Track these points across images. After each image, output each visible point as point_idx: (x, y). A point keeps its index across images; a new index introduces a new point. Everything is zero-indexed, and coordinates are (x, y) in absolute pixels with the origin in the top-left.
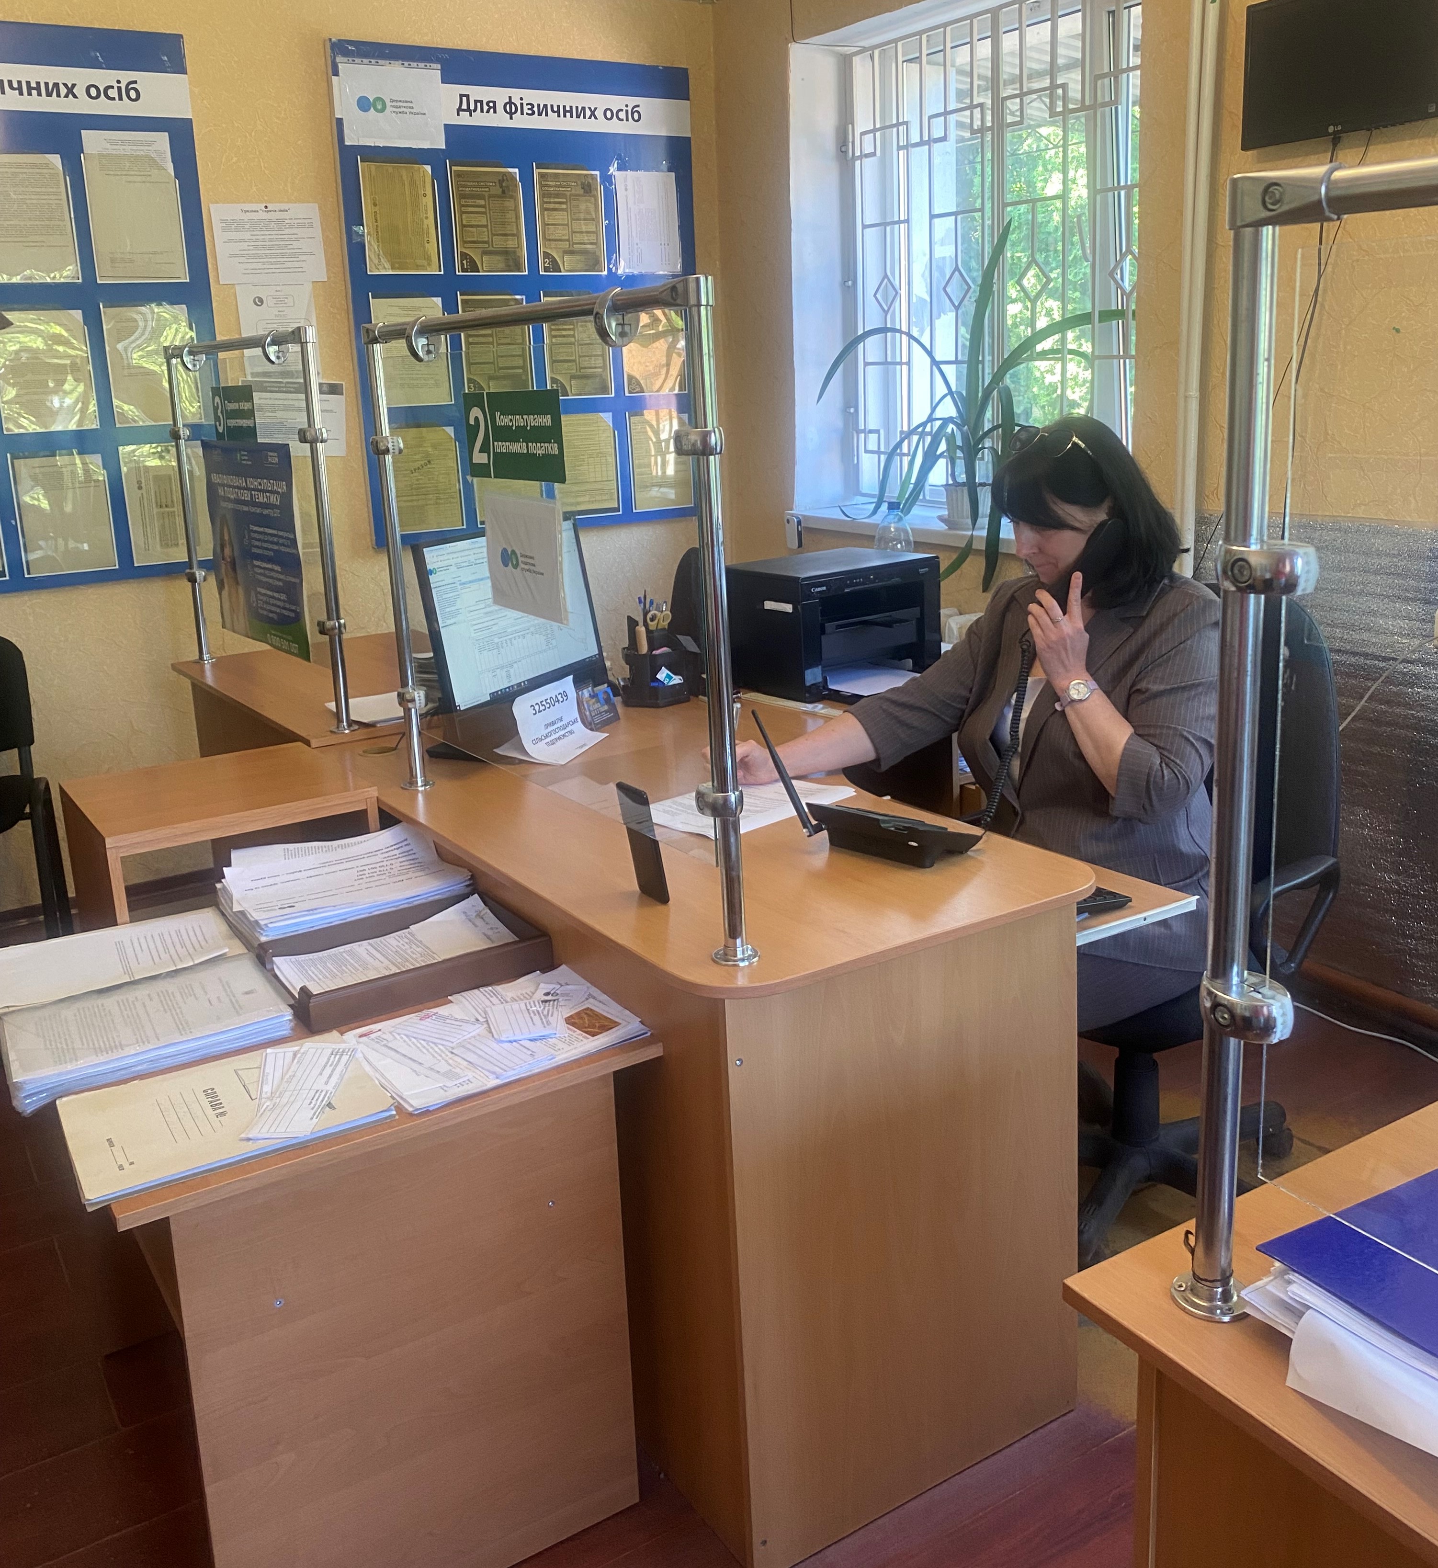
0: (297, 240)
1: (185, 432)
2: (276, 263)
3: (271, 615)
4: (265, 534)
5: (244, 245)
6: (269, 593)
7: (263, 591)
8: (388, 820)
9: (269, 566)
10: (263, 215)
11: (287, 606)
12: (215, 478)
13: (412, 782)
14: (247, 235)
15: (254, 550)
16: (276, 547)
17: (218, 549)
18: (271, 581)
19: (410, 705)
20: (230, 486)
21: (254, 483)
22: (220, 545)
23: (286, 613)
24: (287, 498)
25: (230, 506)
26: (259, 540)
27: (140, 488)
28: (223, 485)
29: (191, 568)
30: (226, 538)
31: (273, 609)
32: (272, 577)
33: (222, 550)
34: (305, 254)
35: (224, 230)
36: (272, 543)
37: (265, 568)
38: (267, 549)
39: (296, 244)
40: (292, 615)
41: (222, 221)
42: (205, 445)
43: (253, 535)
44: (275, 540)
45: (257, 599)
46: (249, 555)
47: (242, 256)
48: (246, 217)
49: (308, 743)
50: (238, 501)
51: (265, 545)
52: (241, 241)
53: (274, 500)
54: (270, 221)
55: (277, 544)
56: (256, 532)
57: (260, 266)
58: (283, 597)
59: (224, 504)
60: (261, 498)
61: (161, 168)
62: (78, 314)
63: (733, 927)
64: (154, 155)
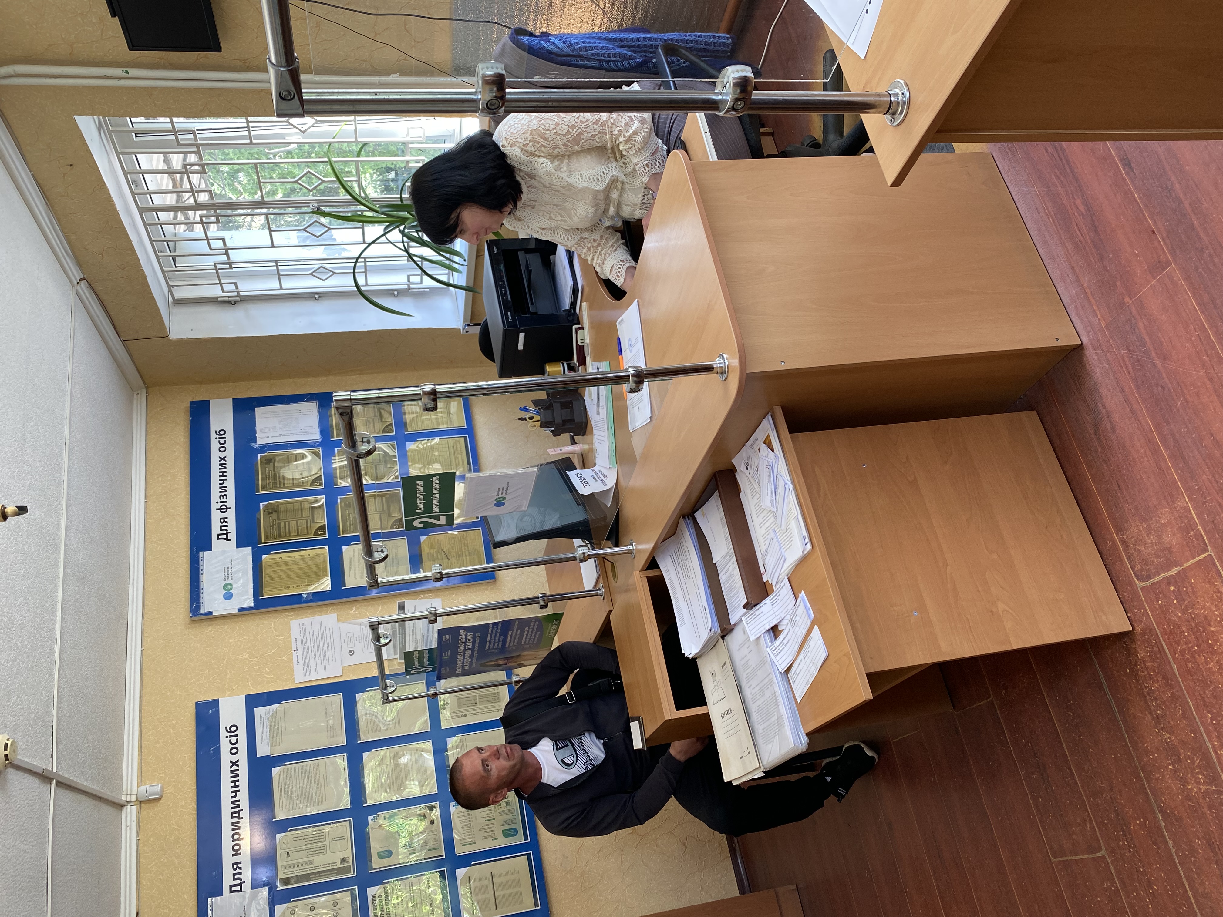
0: (313, 632)
1: (432, 691)
2: (328, 643)
3: (537, 636)
4: (490, 641)
5: (318, 662)
6: (525, 637)
7: (524, 640)
8: (652, 564)
9: (509, 637)
10: (300, 652)
11: (532, 627)
12: (459, 671)
13: (630, 552)
14: (312, 661)
15: (500, 646)
16: (498, 634)
17: (501, 667)
18: (518, 637)
19: (586, 555)
20: (463, 662)
21: (461, 648)
22: (498, 667)
23: (536, 627)
24: (469, 629)
25: (475, 661)
26: (494, 644)
27: (465, 716)
28: (463, 666)
29: (511, 683)
30: (493, 663)
31: (533, 634)
32: (515, 636)
33: (500, 665)
34: (321, 626)
35: (310, 674)
36: (495, 636)
37: (510, 640)
38: (499, 639)
39: (316, 633)
40: (537, 623)
41: (304, 675)
42: (439, 678)
43: (491, 647)
44: (493, 635)
45: (529, 643)
46: (503, 649)
47: (325, 663)
48: (301, 662)
49: (610, 612)
50: (472, 657)
51: (497, 641)
52: (316, 664)
53: (470, 636)
54: (302, 648)
55: (496, 634)
56: (489, 646)
57: (330, 653)
58: (526, 629)
59: (474, 665)
60: (470, 643)
61: (276, 711)
62: (365, 755)
63: (709, 369)
64: (268, 716)
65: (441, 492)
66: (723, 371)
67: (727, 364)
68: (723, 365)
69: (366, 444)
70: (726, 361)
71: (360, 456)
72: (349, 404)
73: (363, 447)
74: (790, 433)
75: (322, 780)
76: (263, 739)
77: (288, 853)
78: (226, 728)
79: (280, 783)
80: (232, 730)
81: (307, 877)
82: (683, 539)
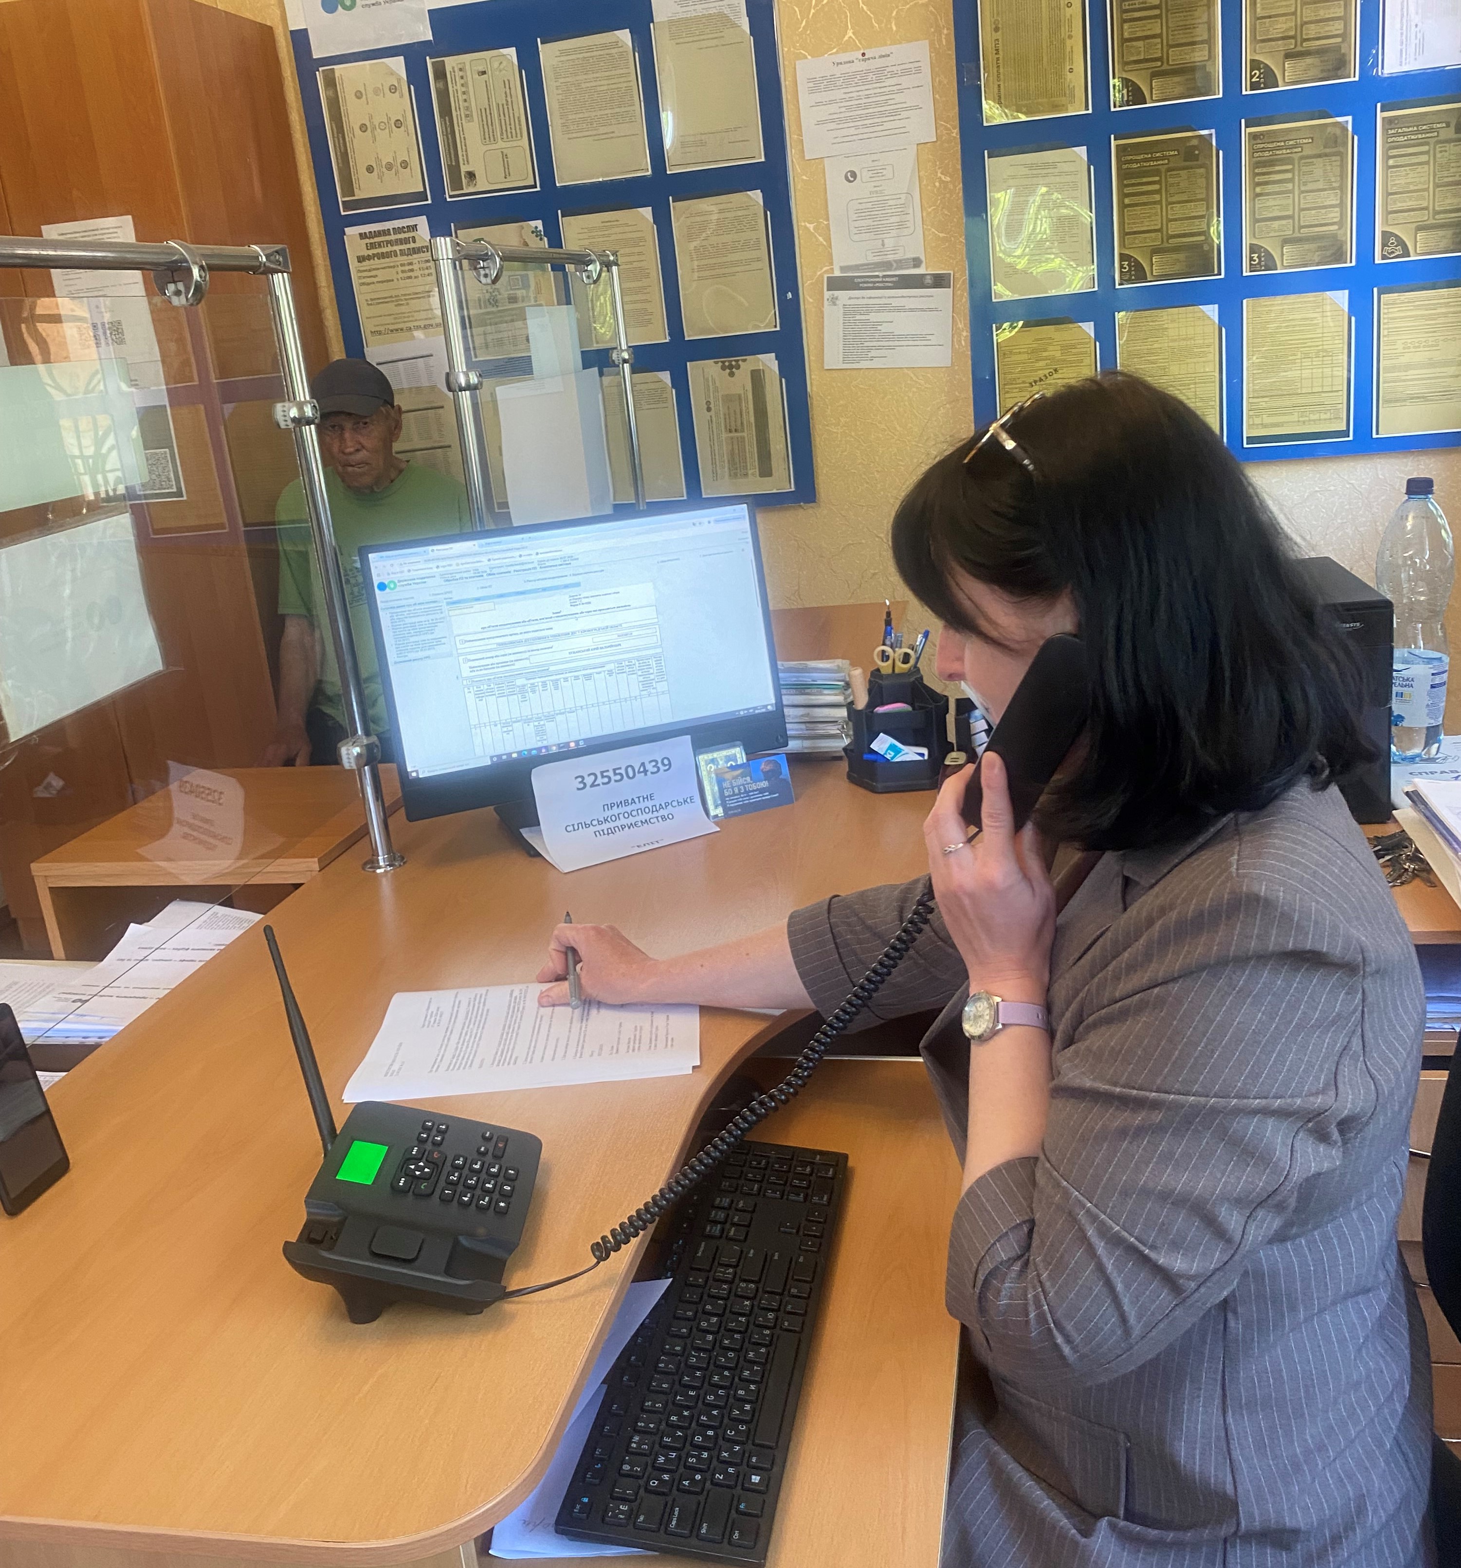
0: (901, 91)
5: (834, 108)
10: (863, 66)
14: (839, 94)
27: (709, 409)
34: (910, 108)
35: (812, 91)
39: (898, 98)
41: (809, 80)
47: (833, 121)
48: (838, 71)
52: (831, 102)
54: (869, 71)
57: (852, 131)
61: (735, 26)
64: (726, 11)
75: (602, 130)
76: (683, 4)
77: (484, 73)
79: (604, 47)
81: (446, 111)
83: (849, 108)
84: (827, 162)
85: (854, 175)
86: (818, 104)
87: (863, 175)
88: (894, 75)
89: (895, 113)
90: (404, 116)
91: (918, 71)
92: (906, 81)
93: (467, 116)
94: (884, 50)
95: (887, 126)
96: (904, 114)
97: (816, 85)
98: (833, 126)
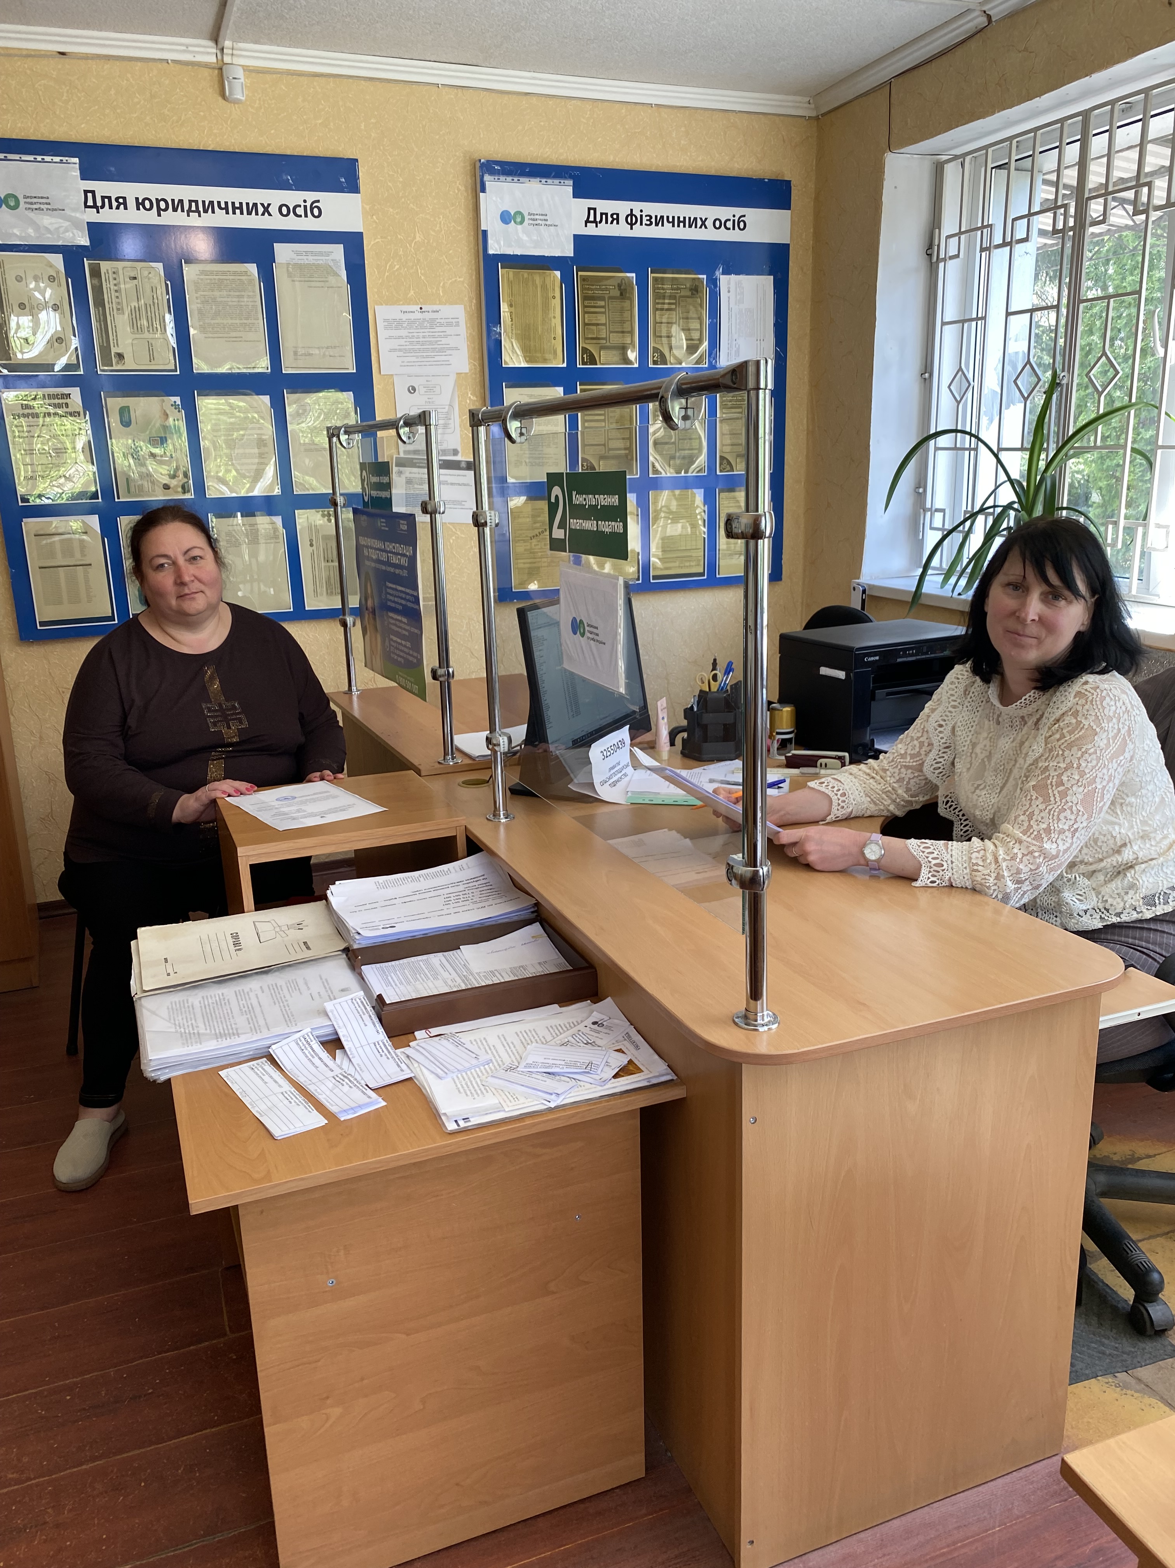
0: (446, 336)
1: (340, 500)
2: (427, 357)
3: (399, 659)
4: (396, 590)
5: (402, 342)
6: (399, 641)
7: (395, 639)
8: (474, 847)
9: (399, 618)
10: (418, 315)
11: (411, 652)
12: (363, 541)
13: (496, 814)
14: (403, 333)
15: (389, 603)
16: (403, 602)
17: (363, 602)
18: (400, 630)
19: (496, 748)
20: (372, 548)
21: (390, 546)
23: (411, 658)
24: (413, 560)
25: (373, 565)
26: (392, 595)
27: (311, 545)
28: (367, 547)
29: (344, 614)
30: (369, 591)
31: (402, 654)
32: (400, 627)
33: (366, 600)
34: (452, 349)
35: (386, 328)
36: (402, 598)
37: (396, 620)
38: (397, 603)
39: (444, 341)
40: (415, 661)
41: (385, 320)
42: (355, 511)
43: (389, 591)
44: (404, 596)
45: (390, 645)
46: (385, 607)
47: (400, 350)
48: (405, 317)
49: (418, 772)
50: (379, 561)
51: (396, 599)
52: (400, 337)
53: (404, 561)
54: (424, 320)
55: (405, 599)
56: (391, 588)
57: (414, 359)
58: (408, 644)
59: (367, 563)
60: (395, 560)
61: (336, 275)
62: (266, 399)
63: (755, 993)
64: (331, 264)
65: (599, 533)
66: (748, 1019)
67: (761, 1029)
68: (760, 1021)
69: (683, 413)
70: (766, 1028)
71: (663, 401)
72: (751, 384)
73: (677, 408)
74: (641, 1109)
75: (234, 334)
76: (298, 253)
77: (135, 278)
78: (318, 201)
79: (235, 273)
80: (315, 210)
81: (100, 303)
82: (504, 899)
83: (411, 343)
84: (395, 378)
85: (414, 389)
86: (390, 337)
87: (421, 390)
88: (441, 325)
89: (442, 350)
90: (61, 302)
91: (457, 324)
92: (449, 330)
93: (118, 309)
94: (435, 308)
95: (437, 358)
96: (448, 352)
97: (391, 324)
98: (401, 354)
